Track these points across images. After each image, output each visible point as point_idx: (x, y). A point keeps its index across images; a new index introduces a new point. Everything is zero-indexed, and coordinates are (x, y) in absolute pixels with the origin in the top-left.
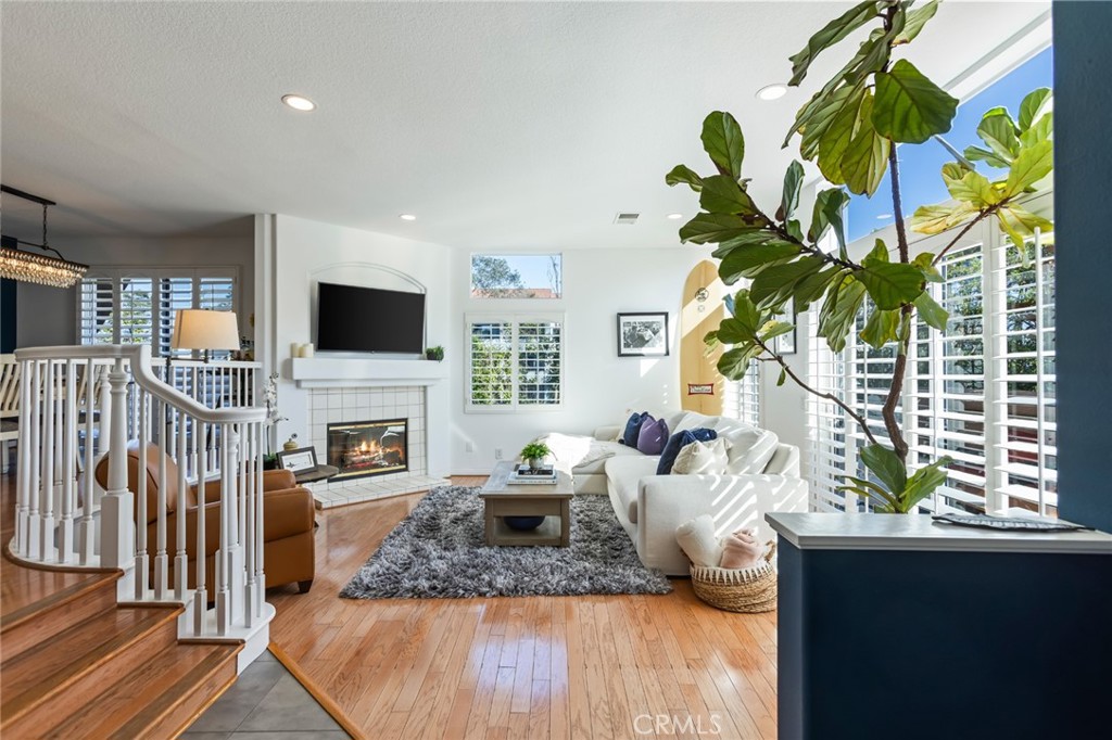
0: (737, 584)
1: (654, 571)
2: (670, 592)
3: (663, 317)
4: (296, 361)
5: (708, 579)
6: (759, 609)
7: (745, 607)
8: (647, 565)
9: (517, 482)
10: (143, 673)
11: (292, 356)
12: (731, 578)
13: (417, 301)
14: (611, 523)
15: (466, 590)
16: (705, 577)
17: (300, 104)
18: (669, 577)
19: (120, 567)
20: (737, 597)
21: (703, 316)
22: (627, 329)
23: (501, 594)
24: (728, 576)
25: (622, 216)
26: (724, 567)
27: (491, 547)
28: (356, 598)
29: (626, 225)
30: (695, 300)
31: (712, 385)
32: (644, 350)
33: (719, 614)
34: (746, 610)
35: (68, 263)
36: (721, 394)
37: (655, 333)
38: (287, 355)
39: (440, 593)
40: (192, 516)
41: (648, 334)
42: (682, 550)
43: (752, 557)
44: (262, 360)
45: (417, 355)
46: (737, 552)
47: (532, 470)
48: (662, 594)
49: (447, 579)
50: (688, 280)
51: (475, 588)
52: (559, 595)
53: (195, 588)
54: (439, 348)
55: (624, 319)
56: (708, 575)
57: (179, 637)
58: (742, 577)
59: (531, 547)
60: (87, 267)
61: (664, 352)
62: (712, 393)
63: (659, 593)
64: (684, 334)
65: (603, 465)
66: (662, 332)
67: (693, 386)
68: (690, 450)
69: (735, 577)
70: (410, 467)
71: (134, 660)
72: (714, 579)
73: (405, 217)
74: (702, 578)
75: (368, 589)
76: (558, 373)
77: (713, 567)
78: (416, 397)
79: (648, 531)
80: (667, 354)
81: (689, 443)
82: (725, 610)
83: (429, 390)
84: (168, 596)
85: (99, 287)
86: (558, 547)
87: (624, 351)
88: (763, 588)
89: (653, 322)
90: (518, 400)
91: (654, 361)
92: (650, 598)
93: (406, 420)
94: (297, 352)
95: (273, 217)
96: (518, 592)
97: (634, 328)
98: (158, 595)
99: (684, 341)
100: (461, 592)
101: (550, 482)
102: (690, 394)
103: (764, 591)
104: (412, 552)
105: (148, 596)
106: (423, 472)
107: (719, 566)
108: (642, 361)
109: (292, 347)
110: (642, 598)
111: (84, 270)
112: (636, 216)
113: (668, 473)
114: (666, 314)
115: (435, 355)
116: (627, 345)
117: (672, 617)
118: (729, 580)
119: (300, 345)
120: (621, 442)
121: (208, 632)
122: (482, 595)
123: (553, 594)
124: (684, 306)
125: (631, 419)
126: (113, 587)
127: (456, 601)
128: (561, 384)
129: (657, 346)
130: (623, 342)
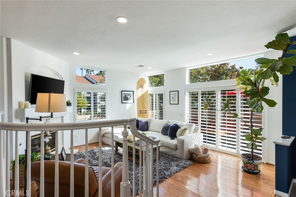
3: (132, 92)
11: (20, 107)
21: (143, 93)
22: (124, 95)
25: (140, 66)
29: (137, 68)
30: (140, 88)
31: (146, 111)
32: (128, 101)
36: (148, 113)
37: (130, 97)
38: (17, 108)
41: (129, 97)
50: (138, 82)
54: (69, 101)
55: (123, 92)
62: (146, 113)
64: (138, 97)
66: (132, 96)
74: (200, 158)
78: (60, 120)
80: (134, 102)
83: (64, 117)
87: (123, 102)
89: (130, 94)
90: (93, 118)
91: (130, 104)
94: (23, 106)
95: (8, 39)
97: (126, 95)
99: (138, 99)
102: (140, 113)
107: (203, 154)
108: (127, 105)
112: (143, 66)
116: (124, 100)
124: (137, 90)
128: (106, 112)
130: (123, 99)
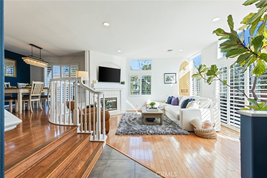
0: (207, 132)
1: (185, 130)
2: (190, 134)
4: (95, 84)
5: (200, 131)
6: (213, 138)
7: (209, 137)
8: (183, 129)
9: (149, 110)
10: (87, 147)
11: (93, 83)
12: (206, 131)
13: (119, 71)
14: (169, 120)
15: (144, 133)
16: (199, 131)
17: (106, 24)
18: (188, 131)
19: (77, 125)
20: (207, 135)
21: (185, 74)
22: (167, 77)
23: (152, 134)
24: (205, 130)
25: (169, 50)
26: (204, 128)
27: (145, 125)
28: (119, 135)
29: (169, 53)
30: (183, 70)
33: (203, 139)
34: (210, 138)
35: (45, 62)
36: (189, 92)
38: (92, 83)
39: (138, 134)
40: (84, 116)
42: (192, 125)
43: (211, 126)
44: (87, 84)
45: (119, 83)
46: (207, 125)
47: (152, 108)
48: (188, 135)
49: (139, 131)
50: (181, 66)
51: (146, 133)
52: (165, 135)
53: (93, 130)
54: (124, 82)
55: (166, 75)
56: (200, 130)
57: (90, 140)
58: (208, 131)
59: (154, 125)
60: (48, 63)
61: (175, 82)
62: (187, 92)
63: (187, 135)
64: (180, 78)
65: (164, 108)
66: (175, 78)
67: (182, 90)
68: (192, 103)
69: (207, 131)
70: (117, 109)
71: (85, 144)
72: (201, 131)
73: (118, 51)
74: (198, 131)
75: (121, 133)
76: (150, 87)
77: (201, 128)
78: (119, 93)
79: (183, 121)
80: (176, 83)
81: (190, 101)
82: (204, 138)
83: (121, 91)
84: (87, 132)
85: (48, 68)
86: (160, 125)
87: (166, 82)
88: (213, 133)
89: (173, 76)
90: (141, 94)
91: (173, 84)
92: (186, 136)
93: (116, 98)
94: (94, 82)
95: (89, 51)
96: (155, 134)
97: (168, 77)
98: (85, 131)
99: (180, 80)
100: (143, 134)
101: (157, 110)
103: (214, 134)
104: (127, 126)
105: (83, 132)
106: (120, 110)
107: (202, 128)
109: (93, 81)
110: (184, 135)
111: (48, 64)
112: (172, 50)
113: (186, 108)
114: (176, 74)
115: (123, 83)
116: (167, 81)
117: (192, 139)
118: (205, 131)
119: (95, 81)
120: (166, 103)
121: (96, 139)
122: (147, 134)
123: (163, 134)
124: (180, 71)
125: (169, 98)
126: (76, 130)
127: (142, 136)
128: (151, 90)
129: (174, 81)
130: (165, 80)
